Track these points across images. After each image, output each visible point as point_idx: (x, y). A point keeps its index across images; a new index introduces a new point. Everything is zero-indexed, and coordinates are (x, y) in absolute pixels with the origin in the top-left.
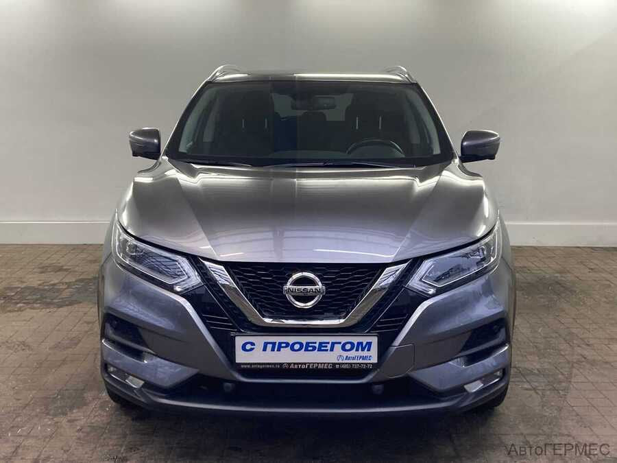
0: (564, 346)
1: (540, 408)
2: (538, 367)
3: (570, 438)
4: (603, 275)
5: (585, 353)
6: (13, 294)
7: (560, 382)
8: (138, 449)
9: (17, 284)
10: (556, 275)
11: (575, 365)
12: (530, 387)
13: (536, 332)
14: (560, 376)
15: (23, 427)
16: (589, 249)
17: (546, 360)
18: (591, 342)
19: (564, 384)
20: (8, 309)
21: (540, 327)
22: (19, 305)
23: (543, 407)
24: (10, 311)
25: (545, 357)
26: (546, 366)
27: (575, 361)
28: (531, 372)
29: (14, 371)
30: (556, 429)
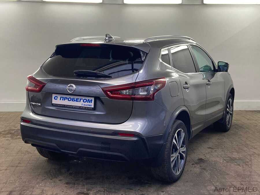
0: (245, 149)
1: (243, 172)
2: (238, 157)
3: (258, 182)
4: (253, 121)
5: (255, 151)
6: (14, 132)
7: (248, 162)
8: (92, 190)
9: (14, 128)
10: (235, 121)
11: (252, 156)
12: (236, 164)
13: (233, 143)
14: (247, 160)
15: (42, 183)
16: (245, 111)
17: (240, 154)
18: (256, 147)
19: (249, 163)
20: (15, 138)
21: (234, 142)
22: (18, 136)
23: (244, 171)
24: (15, 139)
25: (239, 153)
26: (241, 156)
27: (251, 154)
28: (235, 159)
29: (28, 162)
30: (251, 179)
